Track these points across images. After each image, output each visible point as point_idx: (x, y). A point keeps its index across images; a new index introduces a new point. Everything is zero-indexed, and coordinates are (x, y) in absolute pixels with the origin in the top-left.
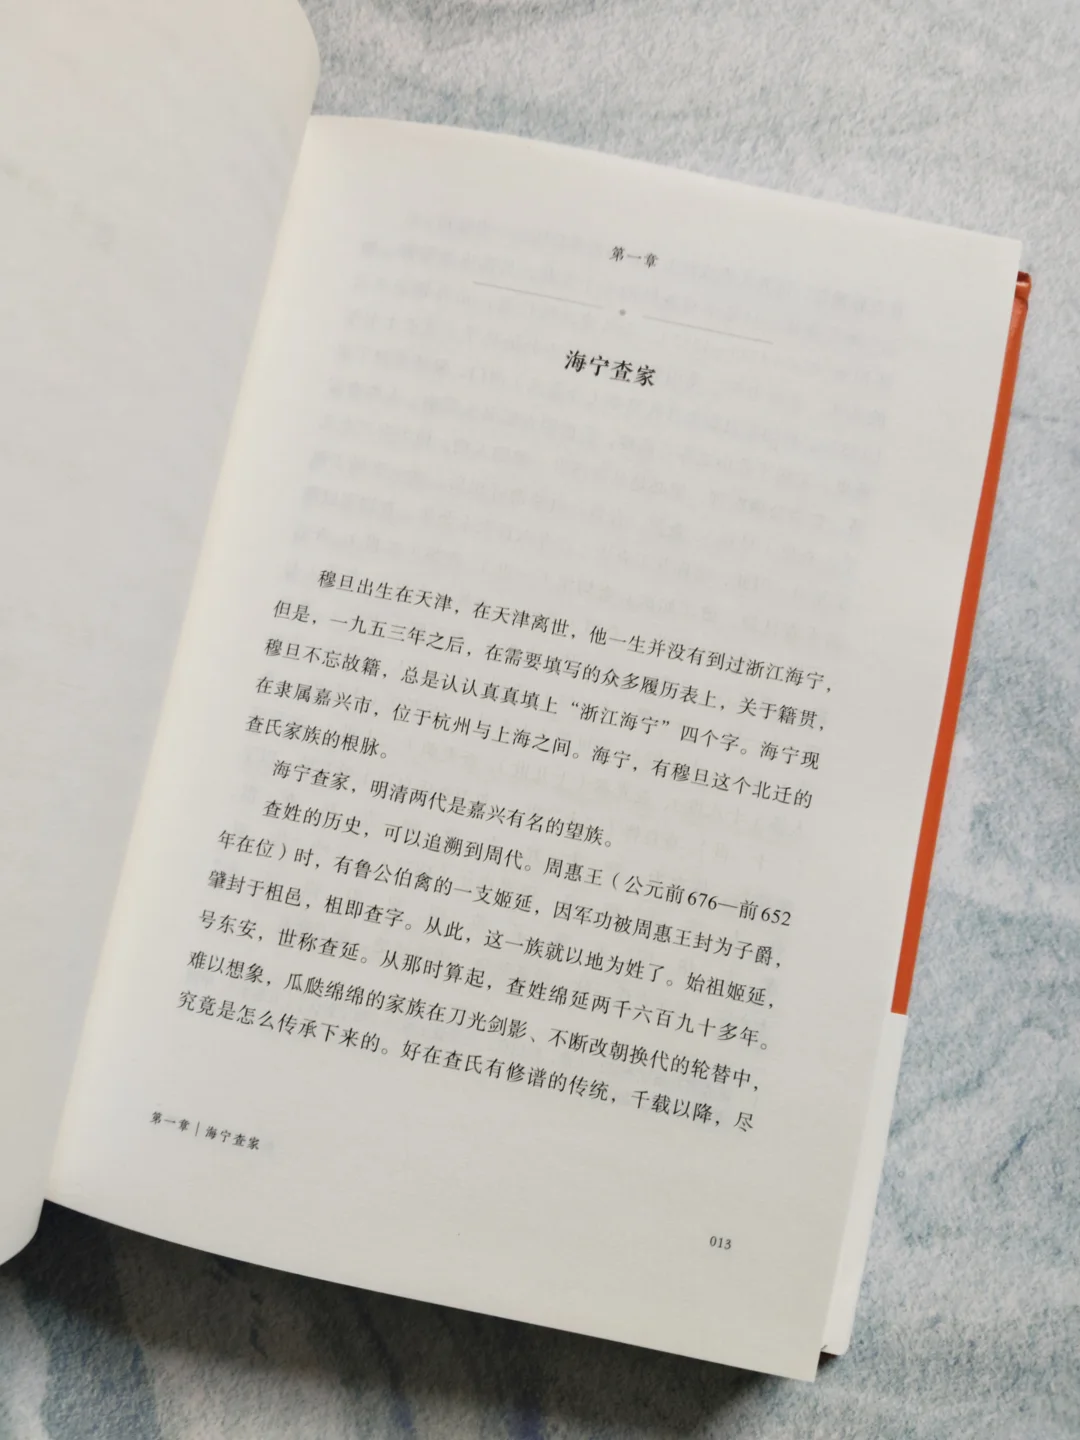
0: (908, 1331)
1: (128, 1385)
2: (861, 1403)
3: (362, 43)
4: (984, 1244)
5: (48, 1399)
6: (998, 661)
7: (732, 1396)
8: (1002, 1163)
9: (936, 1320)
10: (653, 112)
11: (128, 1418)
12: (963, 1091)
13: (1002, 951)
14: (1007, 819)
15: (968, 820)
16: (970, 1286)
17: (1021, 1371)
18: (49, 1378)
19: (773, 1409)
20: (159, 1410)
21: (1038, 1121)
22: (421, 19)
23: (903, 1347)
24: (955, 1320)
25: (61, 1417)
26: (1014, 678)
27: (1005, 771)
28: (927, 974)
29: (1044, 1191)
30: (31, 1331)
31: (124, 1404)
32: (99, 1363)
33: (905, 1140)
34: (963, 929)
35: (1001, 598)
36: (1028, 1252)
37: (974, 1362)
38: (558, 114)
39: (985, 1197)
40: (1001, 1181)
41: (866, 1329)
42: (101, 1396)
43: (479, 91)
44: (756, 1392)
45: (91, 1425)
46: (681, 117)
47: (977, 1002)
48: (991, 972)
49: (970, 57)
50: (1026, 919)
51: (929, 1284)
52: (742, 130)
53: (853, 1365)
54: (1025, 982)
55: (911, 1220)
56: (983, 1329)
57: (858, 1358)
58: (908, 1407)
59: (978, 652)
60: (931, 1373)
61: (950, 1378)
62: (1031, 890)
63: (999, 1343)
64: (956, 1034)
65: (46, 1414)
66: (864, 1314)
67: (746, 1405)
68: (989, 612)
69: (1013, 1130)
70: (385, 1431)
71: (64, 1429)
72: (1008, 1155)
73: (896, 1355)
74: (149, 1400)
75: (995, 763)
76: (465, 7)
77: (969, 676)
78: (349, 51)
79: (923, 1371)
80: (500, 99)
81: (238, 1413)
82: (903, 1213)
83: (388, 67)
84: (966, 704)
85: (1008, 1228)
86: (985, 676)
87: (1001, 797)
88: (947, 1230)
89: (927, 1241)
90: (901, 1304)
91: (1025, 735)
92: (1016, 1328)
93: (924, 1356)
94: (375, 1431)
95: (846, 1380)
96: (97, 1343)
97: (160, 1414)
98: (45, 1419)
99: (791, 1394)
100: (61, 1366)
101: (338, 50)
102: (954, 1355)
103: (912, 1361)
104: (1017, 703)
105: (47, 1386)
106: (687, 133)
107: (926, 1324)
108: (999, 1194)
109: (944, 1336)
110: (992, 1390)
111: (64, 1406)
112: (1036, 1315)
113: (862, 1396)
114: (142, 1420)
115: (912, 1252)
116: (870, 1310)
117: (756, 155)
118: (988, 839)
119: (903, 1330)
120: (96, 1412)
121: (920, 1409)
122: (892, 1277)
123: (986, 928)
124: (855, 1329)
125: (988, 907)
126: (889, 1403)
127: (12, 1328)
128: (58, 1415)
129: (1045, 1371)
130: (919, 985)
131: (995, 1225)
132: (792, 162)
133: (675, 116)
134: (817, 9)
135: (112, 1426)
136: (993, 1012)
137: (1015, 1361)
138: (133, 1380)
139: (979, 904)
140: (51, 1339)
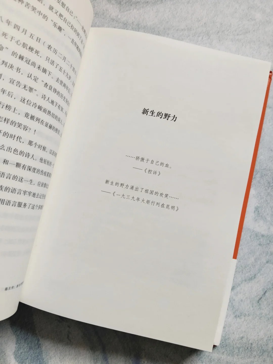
0: (235, 340)
1: (36, 348)
2: (222, 359)
3: (103, 10)
4: (255, 318)
5: (16, 351)
6: (262, 170)
7: (190, 355)
8: (260, 298)
9: (242, 338)
10: (177, 29)
11: (36, 356)
12: (251, 279)
13: (261, 244)
14: (263, 210)
15: (254, 210)
16: (251, 329)
17: (264, 351)
18: (16, 345)
19: (200, 359)
20: (44, 354)
21: (270, 287)
22: (118, 4)
23: (234, 344)
24: (247, 338)
25: (19, 355)
26: (266, 174)
27: (263, 198)
28: (242, 249)
29: (271, 305)
30: (12, 333)
31: (35, 352)
32: (29, 342)
33: (235, 291)
34: (252, 238)
35: (263, 154)
36: (266, 321)
37: (252, 349)
38: (153, 29)
39: (255, 306)
40: (260, 302)
41: (224, 339)
42: (29, 350)
43: (133, 22)
44: (196, 355)
45: (27, 358)
46: (184, 30)
47: (255, 257)
48: (258, 249)
49: (258, 16)
50: (268, 236)
51: (240, 328)
52: (199, 34)
53: (221, 348)
54: (267, 252)
55: (236, 312)
56: (254, 340)
57: (222, 347)
58: (235, 360)
59: (257, 167)
60: (241, 351)
61: (246, 352)
62: (269, 228)
63: (258, 344)
64: (249, 265)
65: (15, 355)
66: (224, 335)
67: (193, 357)
68: (260, 157)
69: (263, 289)
70: (101, 362)
71: (19, 358)
72: (262, 296)
73: (232, 346)
74: (41, 352)
75: (261, 196)
76: (130, 1)
77: (254, 173)
78: (100, 12)
79: (239, 350)
80: (138, 25)
81: (64, 356)
82: (234, 310)
83: (110, 16)
84: (253, 180)
85: (261, 314)
86: (258, 174)
87: (262, 204)
88: (246, 314)
89: (240, 317)
90: (233, 333)
91: (269, 189)
92: (263, 340)
93: (239, 347)
94: (98, 362)
95: (219, 352)
96: (28, 337)
97: (44, 355)
98: (15, 356)
99: (205, 355)
100: (19, 342)
101: (97, 12)
102: (247, 347)
103: (236, 348)
104: (267, 180)
105: (16, 347)
106: (185, 34)
107: (240, 338)
108: (259, 306)
109: (244, 342)
110: (256, 356)
111: (20, 353)
112: (268, 337)
113: (223, 356)
114: (39, 357)
115: (236, 320)
116: (225, 334)
117: (203, 40)
118: (258, 215)
119: (234, 340)
120: (28, 354)
121: (238, 360)
122: (231, 326)
123: (257, 238)
124: (221, 339)
125: (258, 233)
126: (230, 359)
127: (7, 333)
128: (18, 355)
129: (270, 351)
130: (240, 251)
131: (258, 314)
132: (212, 42)
133: (182, 30)
134: (219, 3)
135: (32, 358)
136: (259, 259)
137: (263, 349)
138: (37, 346)
139: (256, 231)
140: (17, 336)
